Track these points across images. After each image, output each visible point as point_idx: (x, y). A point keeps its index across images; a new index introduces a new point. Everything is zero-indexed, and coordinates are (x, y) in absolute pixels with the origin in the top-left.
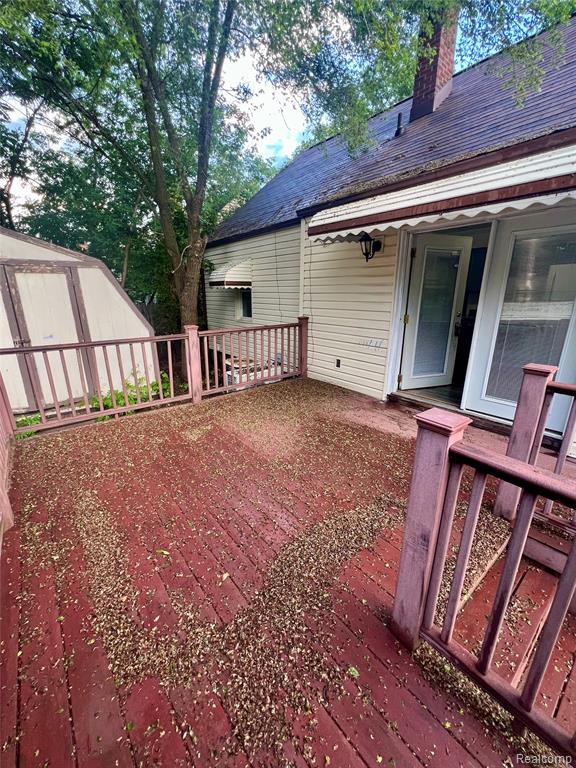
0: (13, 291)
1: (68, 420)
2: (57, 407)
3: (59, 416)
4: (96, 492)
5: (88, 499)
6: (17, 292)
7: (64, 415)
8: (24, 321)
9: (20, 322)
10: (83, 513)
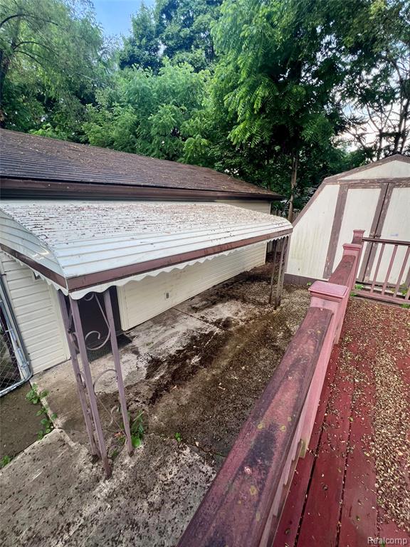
0: (386, 201)
1: (388, 298)
2: (373, 285)
3: (383, 293)
4: (395, 359)
5: (386, 360)
6: (389, 201)
7: (386, 293)
8: (383, 222)
9: (381, 222)
10: (381, 366)
